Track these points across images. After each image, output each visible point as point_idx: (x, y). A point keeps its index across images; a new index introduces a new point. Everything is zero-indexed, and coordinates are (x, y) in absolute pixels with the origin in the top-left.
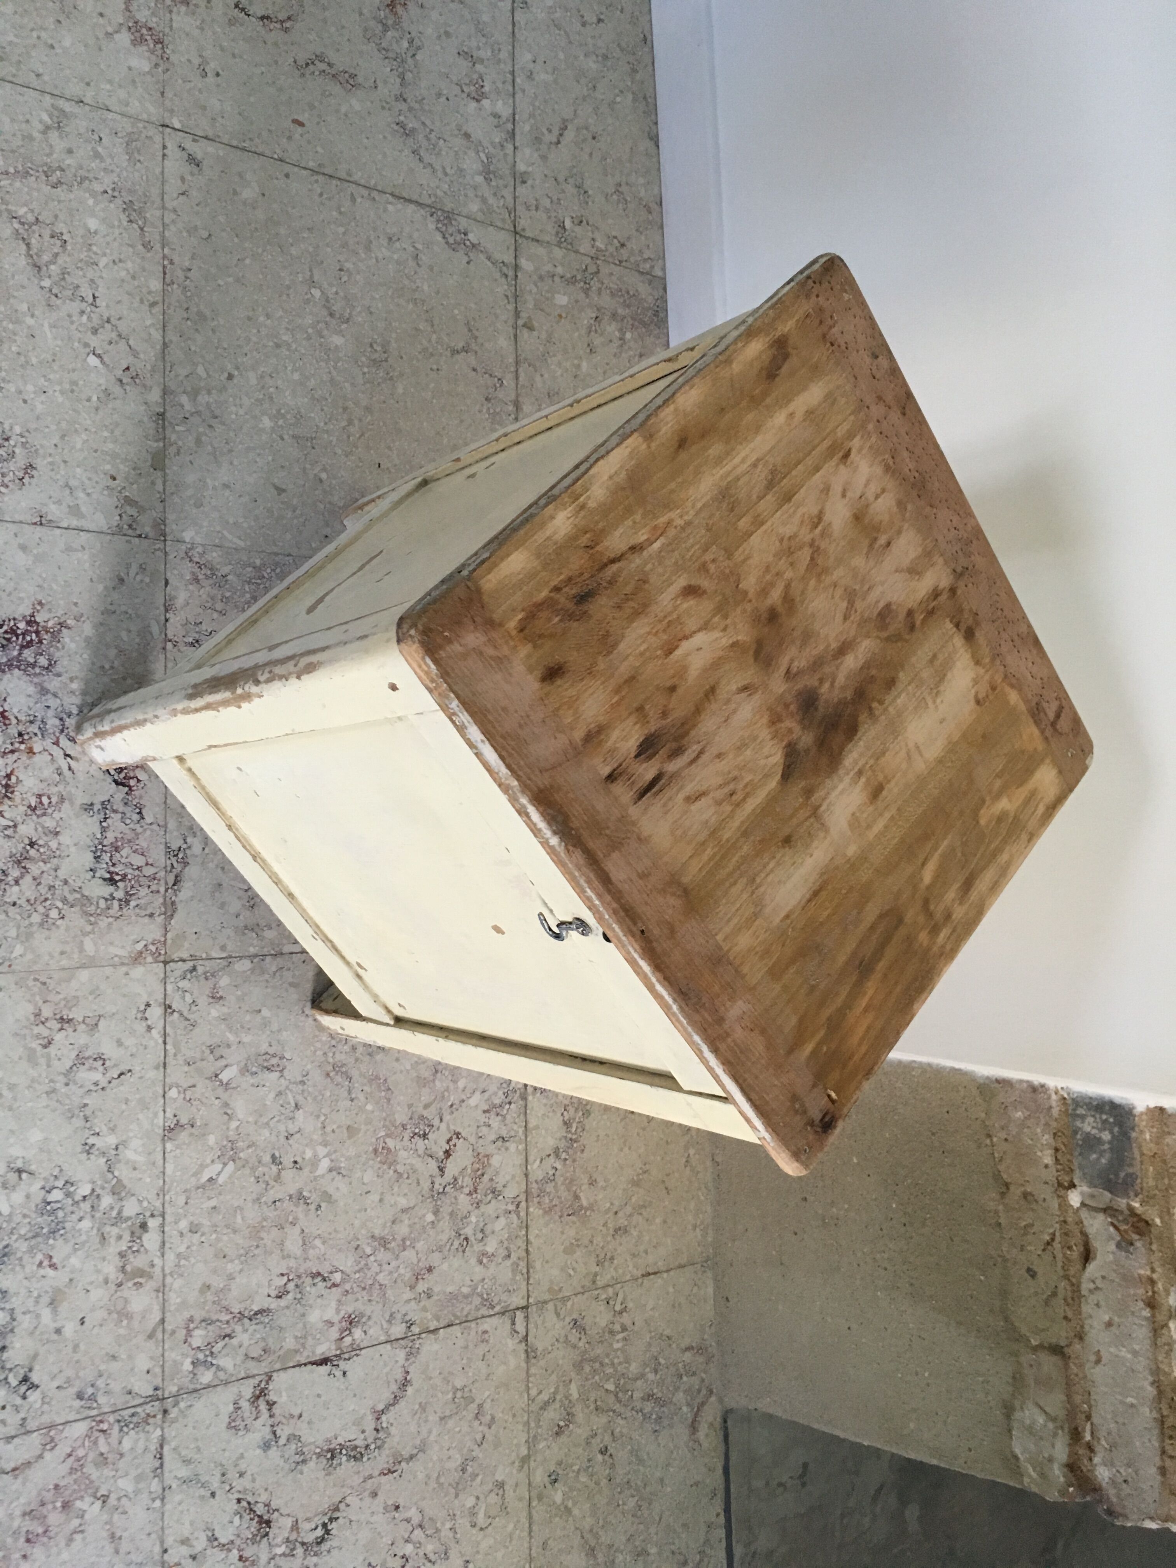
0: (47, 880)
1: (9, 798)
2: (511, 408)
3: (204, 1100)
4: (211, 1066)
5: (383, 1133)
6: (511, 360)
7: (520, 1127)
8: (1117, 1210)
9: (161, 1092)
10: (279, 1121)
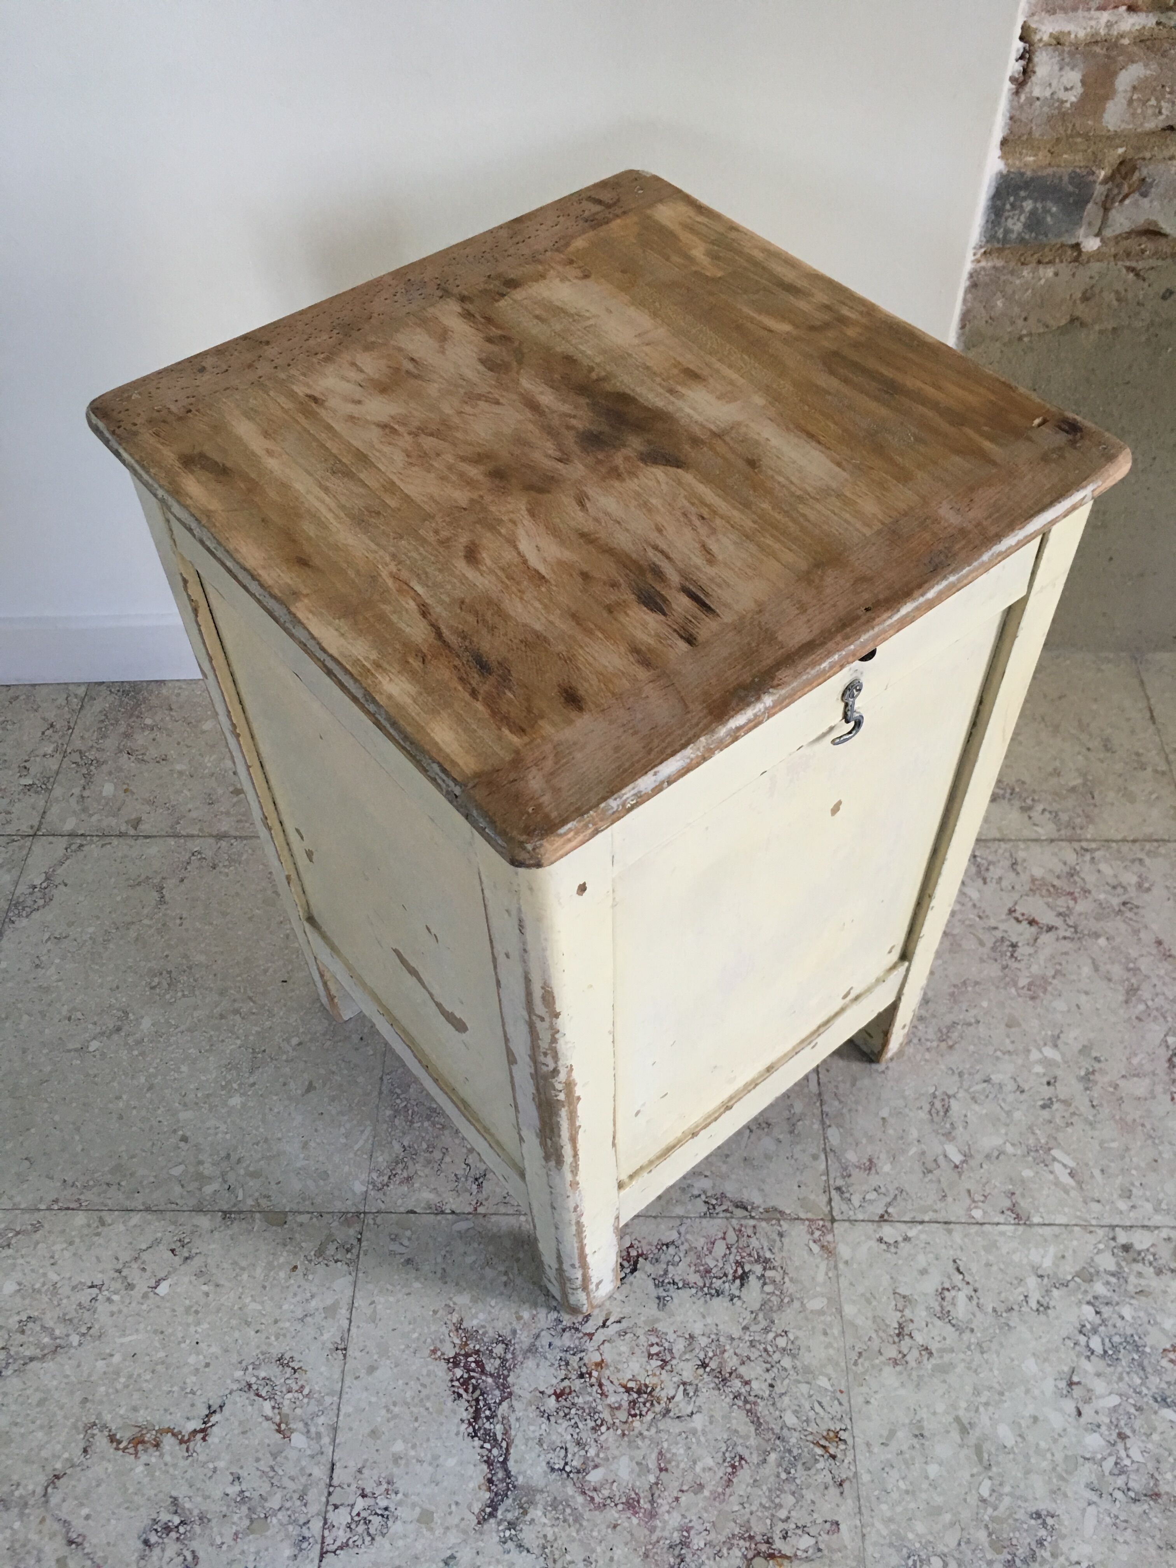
0: (744, 1349)
1: (653, 1390)
2: (223, 844)
3: (984, 1180)
4: (945, 1174)
5: (1013, 990)
6: (172, 842)
7: (1000, 847)
8: (1107, 196)
9: (977, 1227)
10: (1004, 1100)
